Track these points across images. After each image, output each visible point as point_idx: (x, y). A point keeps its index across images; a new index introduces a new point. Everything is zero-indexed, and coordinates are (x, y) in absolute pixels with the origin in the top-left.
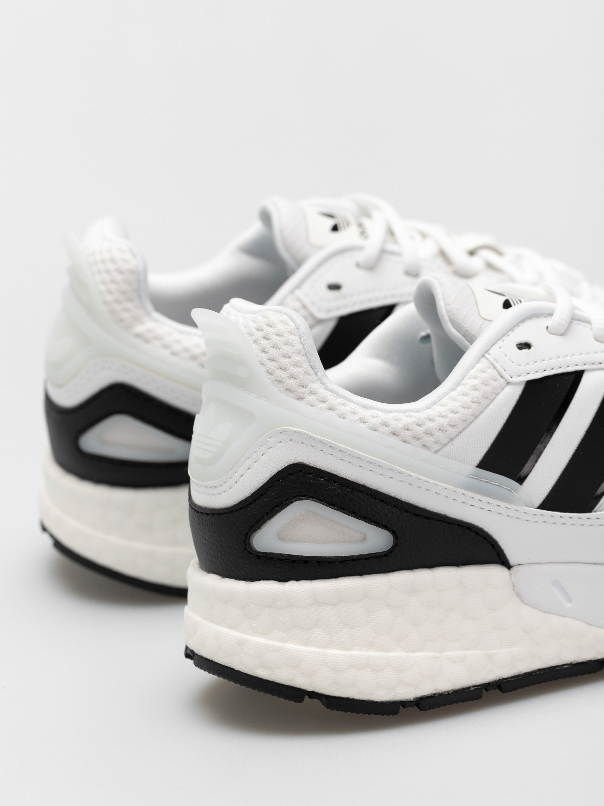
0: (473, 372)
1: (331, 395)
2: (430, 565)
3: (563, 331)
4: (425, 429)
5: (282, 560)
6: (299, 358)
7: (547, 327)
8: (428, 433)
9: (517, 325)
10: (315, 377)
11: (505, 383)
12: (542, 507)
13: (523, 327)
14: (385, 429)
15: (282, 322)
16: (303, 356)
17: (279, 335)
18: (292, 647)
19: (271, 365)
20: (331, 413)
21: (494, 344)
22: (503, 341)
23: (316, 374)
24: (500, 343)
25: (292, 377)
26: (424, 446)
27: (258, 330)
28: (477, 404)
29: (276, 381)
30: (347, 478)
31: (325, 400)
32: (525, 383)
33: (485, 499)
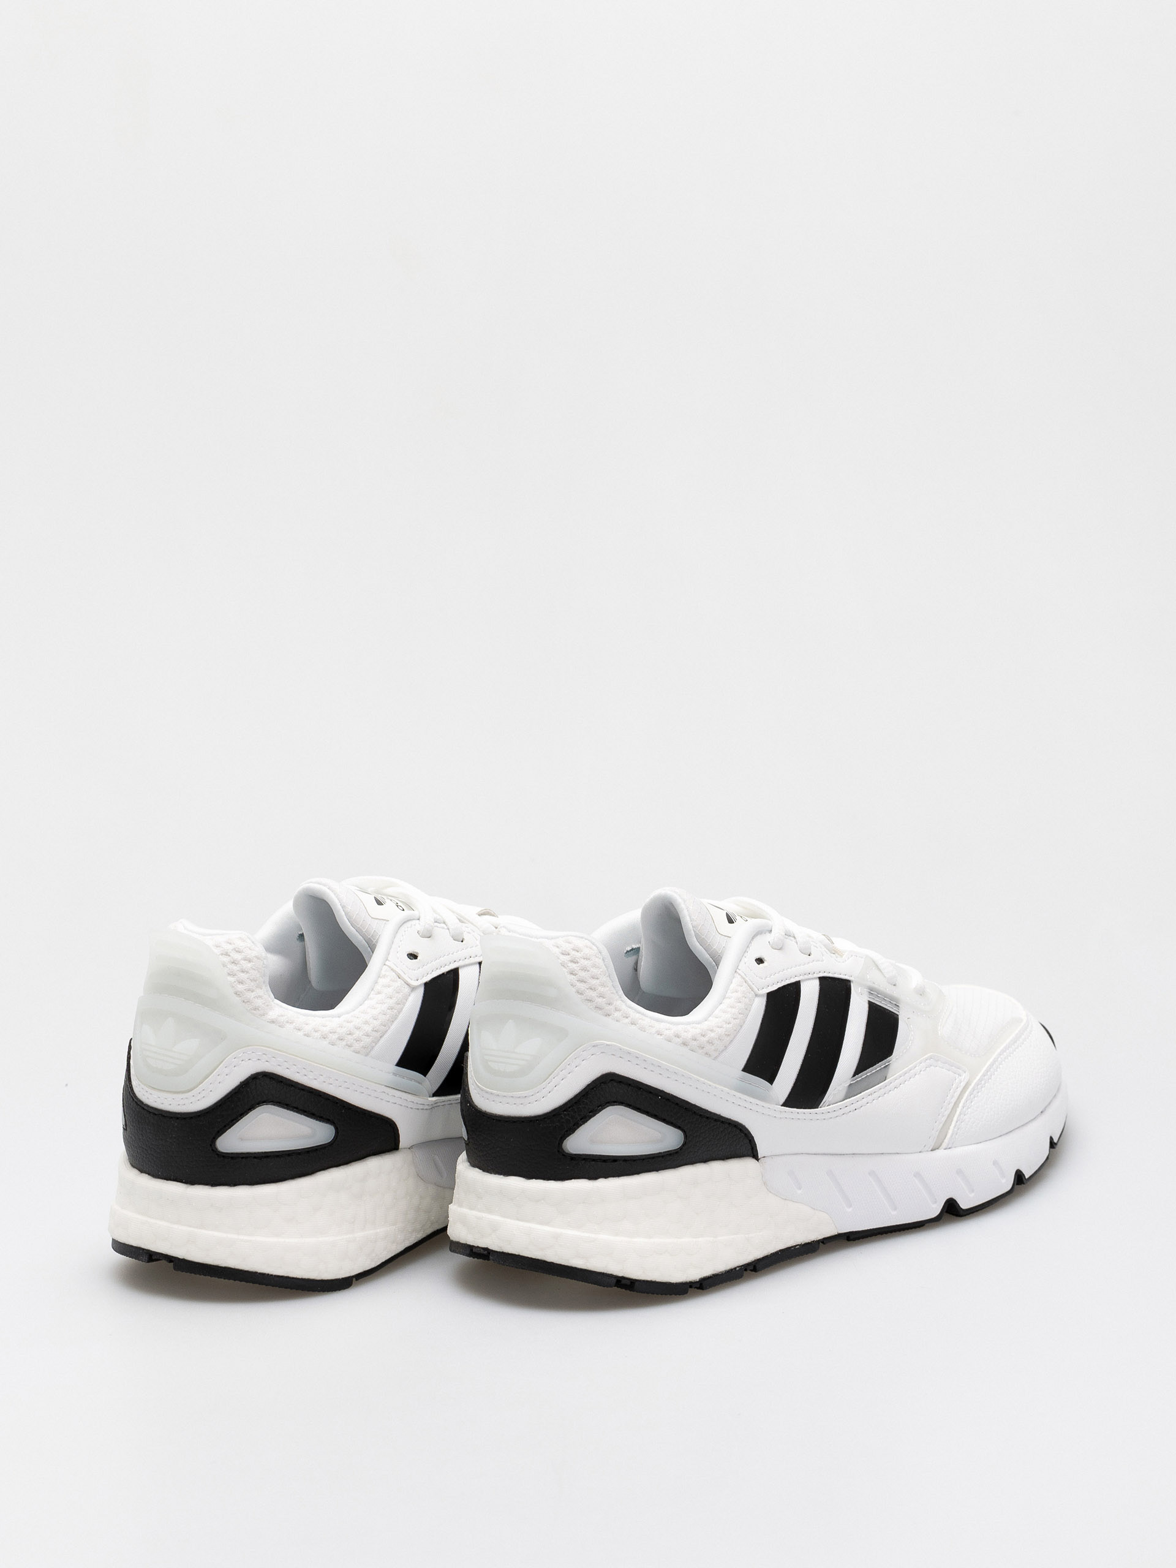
0: (732, 986)
2: (705, 1161)
3: (781, 946)
4: (708, 1039)
5: (594, 1160)
7: (770, 943)
8: (710, 1042)
9: (750, 942)
11: (754, 995)
12: (785, 1104)
13: (754, 943)
14: (677, 1040)
15: (587, 947)
17: (587, 959)
19: (582, 986)
20: (633, 1027)
21: (740, 961)
22: (746, 957)
24: (744, 959)
25: (601, 996)
26: (706, 1054)
27: (563, 954)
29: (587, 1000)
30: (650, 1085)
32: (766, 994)
33: (749, 1099)
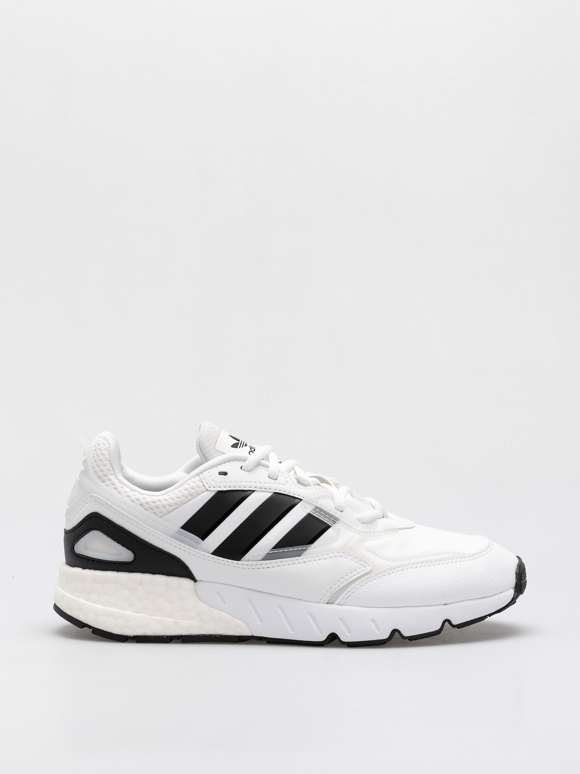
1: (117, 482)
3: (249, 469)
4: (156, 505)
5: (84, 558)
6: (105, 462)
7: (242, 467)
8: (157, 507)
9: (225, 463)
10: (113, 472)
11: (206, 490)
12: (213, 554)
13: (228, 464)
15: (103, 443)
16: (109, 461)
17: (100, 450)
18: (82, 601)
20: (115, 490)
21: (206, 470)
22: (213, 469)
23: (113, 471)
24: (211, 470)
25: (101, 471)
26: (155, 513)
27: (94, 446)
28: (185, 497)
29: (95, 472)
30: (116, 523)
31: (114, 484)
32: (217, 491)
33: (183, 545)
